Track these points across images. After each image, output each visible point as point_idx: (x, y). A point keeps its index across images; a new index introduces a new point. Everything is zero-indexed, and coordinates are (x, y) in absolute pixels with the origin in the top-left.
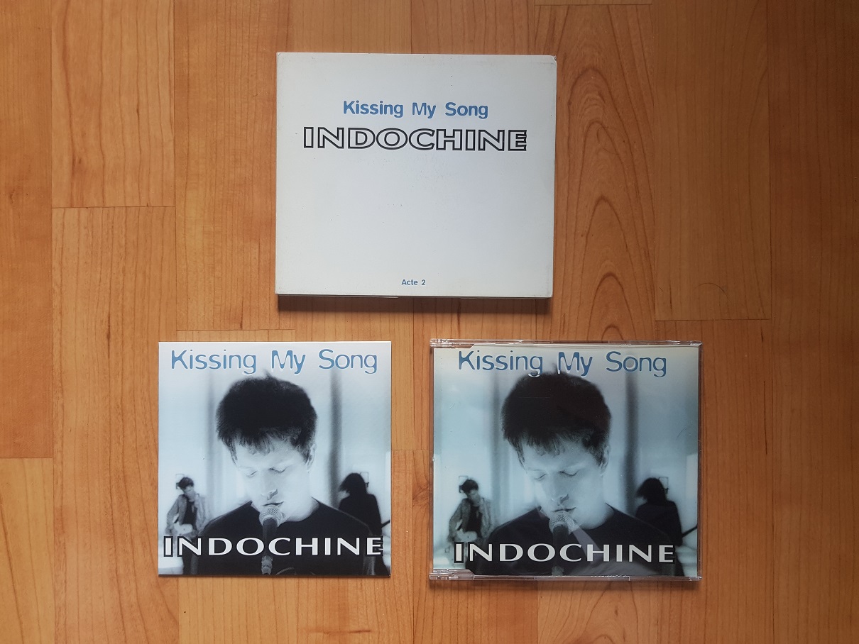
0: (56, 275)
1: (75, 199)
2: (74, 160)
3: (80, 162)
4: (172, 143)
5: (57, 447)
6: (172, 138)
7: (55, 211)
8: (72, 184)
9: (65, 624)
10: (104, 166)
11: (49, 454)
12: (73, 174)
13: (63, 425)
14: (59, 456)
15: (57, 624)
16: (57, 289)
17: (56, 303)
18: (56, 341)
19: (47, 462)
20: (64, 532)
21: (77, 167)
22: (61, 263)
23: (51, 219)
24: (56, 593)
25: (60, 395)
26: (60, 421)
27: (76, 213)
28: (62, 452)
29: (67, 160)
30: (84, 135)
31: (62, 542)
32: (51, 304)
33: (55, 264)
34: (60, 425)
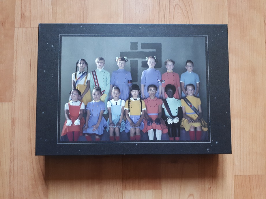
0: (15, 48)
1: (22, 25)
2: (22, 14)
3: (24, 14)
4: (51, 9)
5: (13, 99)
6: (52, 8)
7: (15, 29)
8: (21, 21)
9: (13, 154)
10: (31, 16)
11: (11, 101)
12: (21, 17)
13: (15, 92)
14: (14, 102)
15: (11, 154)
16: (15, 52)
17: (15, 56)
18: (14, 67)
19: (10, 103)
20: (14, 125)
21: (23, 16)
22: (17, 44)
23: (14, 31)
24: (11, 145)
25: (15, 83)
26: (15, 91)
27: (22, 29)
28: (15, 100)
29: (20, 14)
30: (25, 6)
31: (14, 128)
32: (13, 56)
33: (15, 44)
34: (14, 92)
